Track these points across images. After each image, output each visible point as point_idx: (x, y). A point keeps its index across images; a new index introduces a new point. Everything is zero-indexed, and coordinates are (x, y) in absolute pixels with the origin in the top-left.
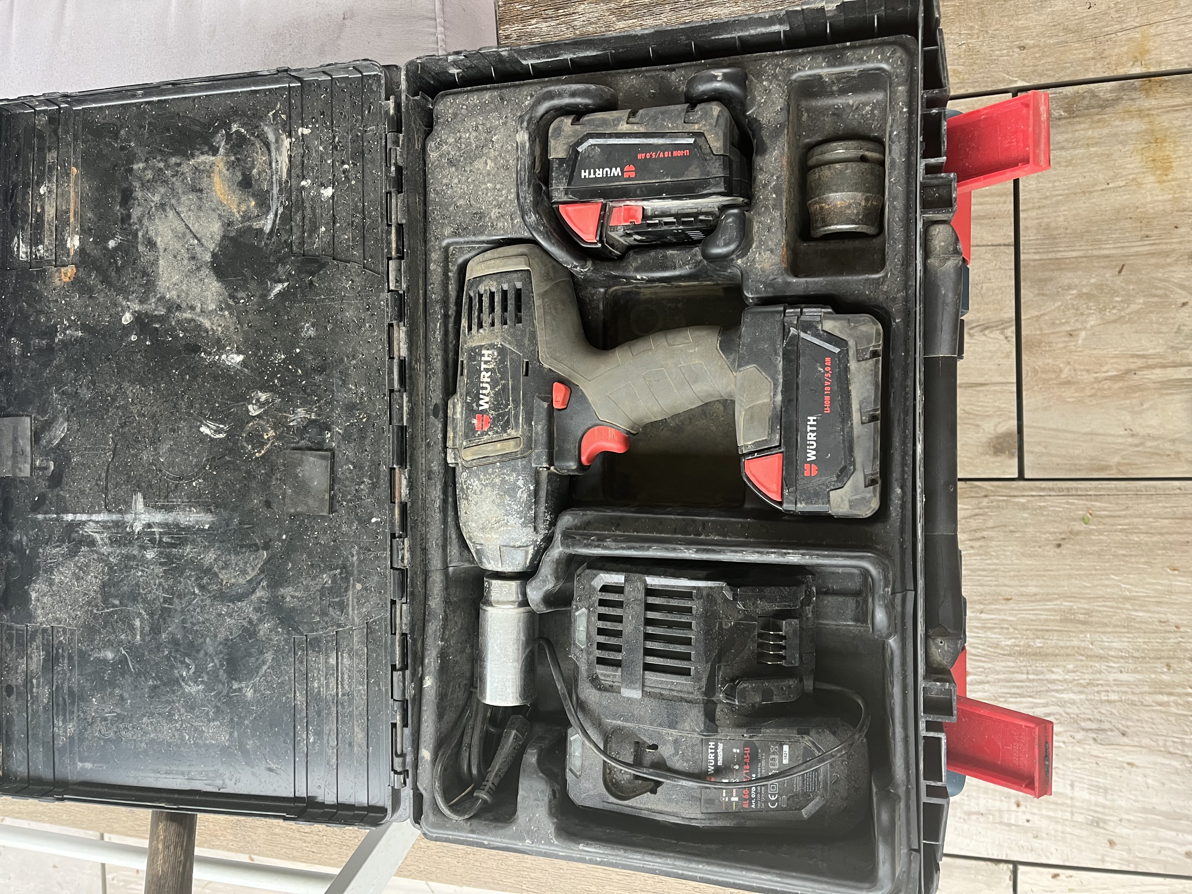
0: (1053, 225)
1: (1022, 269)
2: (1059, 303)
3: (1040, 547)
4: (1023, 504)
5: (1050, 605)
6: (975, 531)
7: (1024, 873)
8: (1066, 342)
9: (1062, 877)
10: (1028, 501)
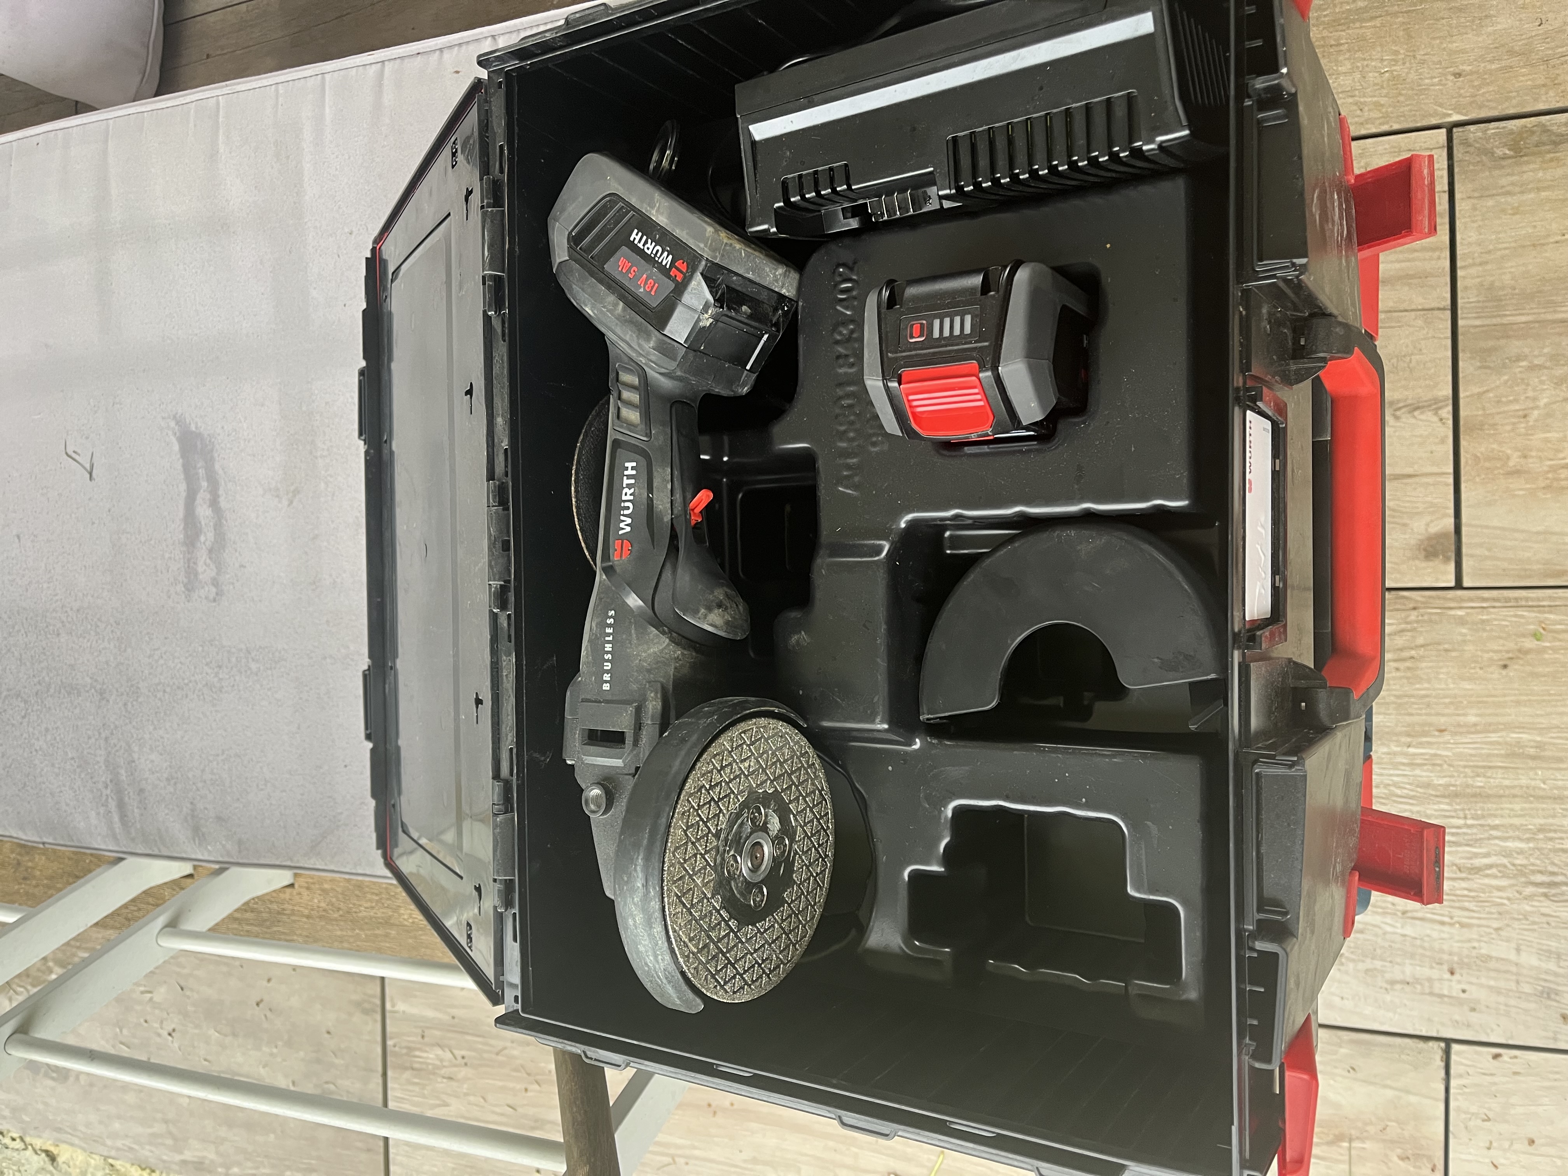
0: (1497, 284)
1: (1460, 338)
2: (1506, 377)
3: (1481, 668)
4: (1461, 617)
5: (1494, 737)
6: (1401, 650)
7: (1459, 1053)
8: (1514, 424)
9: (1505, 1058)
10: (1468, 614)
